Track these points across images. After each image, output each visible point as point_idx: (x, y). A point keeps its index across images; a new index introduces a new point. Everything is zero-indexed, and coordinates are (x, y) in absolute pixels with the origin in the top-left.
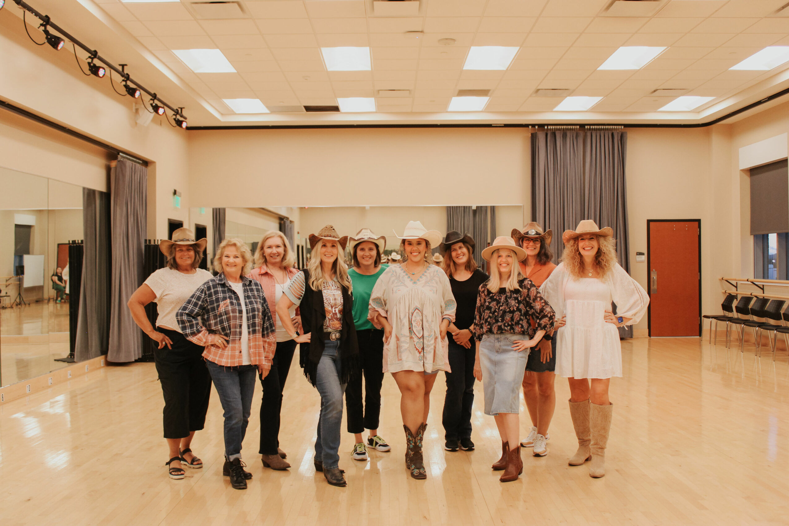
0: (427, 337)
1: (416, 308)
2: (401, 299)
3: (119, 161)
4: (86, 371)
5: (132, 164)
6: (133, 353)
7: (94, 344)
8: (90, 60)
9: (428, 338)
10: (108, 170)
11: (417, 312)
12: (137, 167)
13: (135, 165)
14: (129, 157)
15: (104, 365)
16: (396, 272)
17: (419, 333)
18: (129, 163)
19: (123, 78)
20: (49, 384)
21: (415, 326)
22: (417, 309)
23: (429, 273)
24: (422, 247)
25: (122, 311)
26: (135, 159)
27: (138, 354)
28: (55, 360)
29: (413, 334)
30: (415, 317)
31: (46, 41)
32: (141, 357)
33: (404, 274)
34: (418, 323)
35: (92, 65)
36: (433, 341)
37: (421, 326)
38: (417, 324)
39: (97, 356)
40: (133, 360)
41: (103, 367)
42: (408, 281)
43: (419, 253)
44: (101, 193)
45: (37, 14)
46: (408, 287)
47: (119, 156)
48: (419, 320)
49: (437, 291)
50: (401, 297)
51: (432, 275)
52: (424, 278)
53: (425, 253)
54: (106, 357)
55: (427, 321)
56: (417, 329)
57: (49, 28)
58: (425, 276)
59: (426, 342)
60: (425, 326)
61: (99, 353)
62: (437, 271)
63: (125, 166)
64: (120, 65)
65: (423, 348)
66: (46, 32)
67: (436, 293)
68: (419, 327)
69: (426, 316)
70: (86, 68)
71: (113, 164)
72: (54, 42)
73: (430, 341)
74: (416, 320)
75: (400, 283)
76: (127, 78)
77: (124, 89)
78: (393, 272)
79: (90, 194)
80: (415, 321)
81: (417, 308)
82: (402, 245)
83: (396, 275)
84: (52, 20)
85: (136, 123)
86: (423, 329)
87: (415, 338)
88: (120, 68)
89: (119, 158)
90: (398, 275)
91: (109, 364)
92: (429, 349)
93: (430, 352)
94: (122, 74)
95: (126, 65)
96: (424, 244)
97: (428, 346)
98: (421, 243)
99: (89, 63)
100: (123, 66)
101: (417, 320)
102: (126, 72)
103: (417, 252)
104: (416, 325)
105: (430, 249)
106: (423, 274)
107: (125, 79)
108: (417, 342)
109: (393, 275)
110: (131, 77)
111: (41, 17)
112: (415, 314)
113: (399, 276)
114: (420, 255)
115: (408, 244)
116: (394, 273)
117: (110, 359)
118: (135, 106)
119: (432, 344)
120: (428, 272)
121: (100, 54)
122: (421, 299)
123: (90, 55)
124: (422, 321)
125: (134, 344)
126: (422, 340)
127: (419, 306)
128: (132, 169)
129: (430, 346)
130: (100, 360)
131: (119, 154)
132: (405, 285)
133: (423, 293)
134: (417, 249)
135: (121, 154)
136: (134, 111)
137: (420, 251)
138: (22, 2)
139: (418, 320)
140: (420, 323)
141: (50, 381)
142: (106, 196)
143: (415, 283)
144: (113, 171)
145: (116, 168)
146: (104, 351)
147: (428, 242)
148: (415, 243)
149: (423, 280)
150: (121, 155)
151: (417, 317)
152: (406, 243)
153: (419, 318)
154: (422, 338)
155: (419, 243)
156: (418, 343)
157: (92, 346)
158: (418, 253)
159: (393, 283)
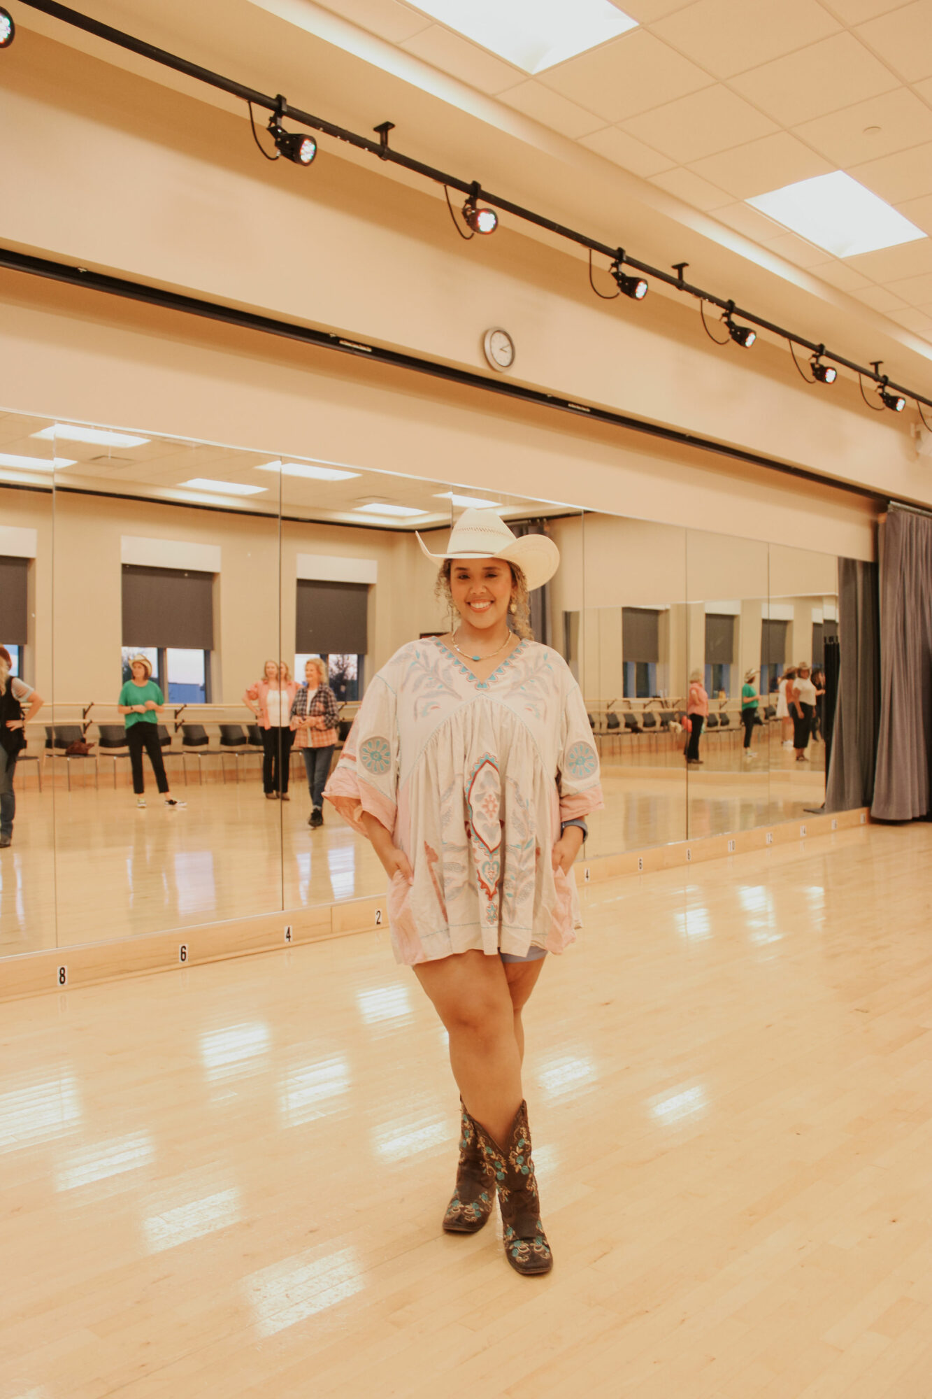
0: (517, 846)
1: (484, 760)
2: (441, 733)
3: (889, 514)
4: (833, 828)
5: (911, 517)
6: (909, 807)
7: (852, 788)
8: (814, 360)
9: (519, 850)
10: (875, 527)
11: (488, 773)
12: (920, 523)
13: (917, 519)
14: (907, 507)
15: (866, 822)
16: (426, 657)
17: (492, 836)
18: (904, 517)
19: (879, 384)
20: (768, 842)
21: (480, 814)
22: (488, 761)
23: (523, 660)
24: (502, 585)
25: (894, 742)
26: (919, 510)
27: (920, 809)
28: (805, 810)
29: (474, 837)
30: (482, 786)
31: (730, 337)
32: (924, 813)
33: (450, 661)
34: (491, 807)
35: (817, 366)
36: (532, 863)
37: (496, 816)
38: (486, 806)
39: (855, 807)
40: (910, 817)
41: (864, 825)
42: (460, 680)
43: (492, 602)
44: (865, 564)
45: (713, 300)
46: (460, 698)
47: (889, 506)
48: (494, 797)
49: (546, 711)
50: (442, 729)
51: (531, 665)
52: (509, 672)
53: (511, 602)
54: (869, 811)
55: (519, 799)
56: (485, 824)
57: (735, 318)
58: (513, 667)
59: (516, 864)
60: (514, 813)
61: (860, 803)
62: (545, 657)
63: (898, 520)
64: (871, 364)
65: (500, 884)
66: (730, 324)
67: (545, 718)
68: (491, 816)
69: (516, 784)
70: (809, 373)
71: (882, 518)
72: (740, 335)
73: (526, 861)
74: (484, 794)
75: (439, 685)
76: (885, 381)
77: (881, 400)
78: (418, 656)
79: (847, 566)
80: (479, 798)
81: (490, 759)
82: (444, 579)
83: (427, 663)
84: (738, 305)
85: (918, 454)
86: (503, 823)
87: (478, 850)
88: (872, 369)
89: (890, 510)
90: (432, 665)
91: (874, 821)
92: (522, 886)
93: (526, 894)
94: (875, 377)
95: (881, 362)
96: (505, 575)
97: (521, 876)
98: (497, 572)
99: (812, 365)
100: (876, 364)
101: (486, 797)
102: (881, 373)
103: (484, 601)
104: (484, 811)
105: (524, 589)
106: (505, 663)
107: (882, 384)
108: (486, 863)
109: (417, 665)
110: (892, 379)
111: (719, 303)
112: (481, 776)
113: (436, 666)
114: (492, 608)
115: (460, 577)
116: (422, 660)
117: (874, 813)
118: (916, 428)
119: (530, 871)
120: (521, 656)
121: (828, 348)
122: (501, 734)
123: (814, 352)
124: (503, 798)
125: (913, 794)
126: (497, 858)
127: (494, 753)
128: (911, 524)
129: (525, 877)
130: (860, 814)
131: (889, 503)
132: (453, 690)
133: (507, 713)
134: (485, 591)
135: (892, 502)
136: (913, 434)
137: (493, 596)
138: (684, 285)
139: (490, 796)
140: (495, 806)
141: (768, 839)
142: (872, 569)
143: (481, 685)
144: (881, 530)
145: (885, 524)
146: (866, 802)
147: (519, 570)
148: (476, 571)
149: (507, 677)
150: (892, 505)
151: (487, 788)
152: (454, 574)
153: (493, 791)
154: (499, 851)
155: (490, 574)
156: (487, 867)
157: (849, 792)
158: (488, 604)
159: (416, 686)
